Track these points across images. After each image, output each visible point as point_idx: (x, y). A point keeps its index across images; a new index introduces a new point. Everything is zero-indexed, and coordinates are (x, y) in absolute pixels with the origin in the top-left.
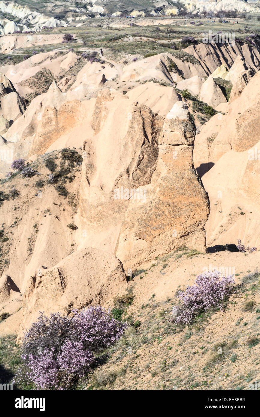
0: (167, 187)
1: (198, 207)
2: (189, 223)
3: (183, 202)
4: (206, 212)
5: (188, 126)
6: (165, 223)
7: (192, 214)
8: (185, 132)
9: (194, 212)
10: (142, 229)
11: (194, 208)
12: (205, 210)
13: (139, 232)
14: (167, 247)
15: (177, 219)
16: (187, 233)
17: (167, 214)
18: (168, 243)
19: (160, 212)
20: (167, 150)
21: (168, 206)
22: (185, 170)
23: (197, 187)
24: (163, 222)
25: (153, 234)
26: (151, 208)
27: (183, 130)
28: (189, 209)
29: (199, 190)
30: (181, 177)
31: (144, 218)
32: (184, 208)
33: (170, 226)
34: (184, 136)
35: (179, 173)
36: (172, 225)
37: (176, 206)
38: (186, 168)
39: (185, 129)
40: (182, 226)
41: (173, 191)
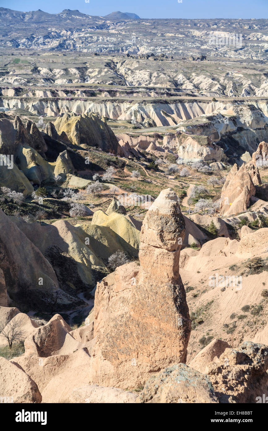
0: (139, 300)
1: (168, 338)
2: (158, 356)
3: (154, 326)
4: (178, 346)
5: (168, 224)
6: (131, 348)
7: (162, 345)
8: (162, 231)
9: (163, 342)
10: (109, 348)
11: (164, 338)
12: (177, 344)
13: (105, 350)
14: (136, 380)
15: (145, 347)
16: (156, 369)
17: (135, 335)
18: (136, 374)
19: (129, 332)
20: (146, 251)
21: (137, 326)
22: (162, 282)
23: (170, 310)
24: (130, 345)
25: (120, 359)
26: (122, 323)
27: (160, 228)
28: (159, 337)
29: (173, 314)
30: (155, 291)
31: (113, 334)
32: (154, 335)
33: (136, 353)
34: (159, 236)
35: (154, 284)
36: (139, 353)
37: (145, 329)
38: (163, 280)
39: (162, 228)
40: (150, 358)
41: (144, 308)
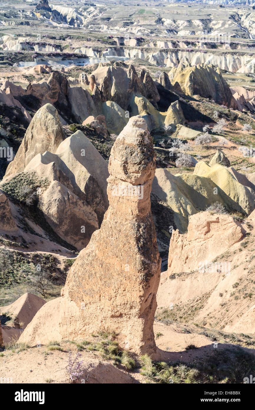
0: (104, 238)
1: (128, 281)
2: (119, 300)
3: (116, 267)
4: (138, 291)
5: (134, 155)
6: (95, 290)
7: (122, 289)
8: (126, 162)
9: (124, 285)
10: (75, 288)
11: (124, 281)
12: (137, 288)
13: (72, 290)
14: (100, 325)
15: (107, 289)
16: (118, 314)
17: (98, 276)
18: (100, 319)
19: (93, 272)
20: (112, 184)
21: (101, 266)
22: (126, 220)
23: (132, 250)
24: (94, 287)
25: (84, 300)
26: (88, 262)
27: (124, 158)
28: (119, 280)
29: (134, 255)
30: (118, 229)
31: (80, 274)
32: (116, 277)
33: (98, 295)
34: (122, 168)
35: (119, 221)
36: (101, 296)
37: (108, 270)
38: (128, 217)
39: (126, 158)
40: (112, 301)
41: (107, 247)
